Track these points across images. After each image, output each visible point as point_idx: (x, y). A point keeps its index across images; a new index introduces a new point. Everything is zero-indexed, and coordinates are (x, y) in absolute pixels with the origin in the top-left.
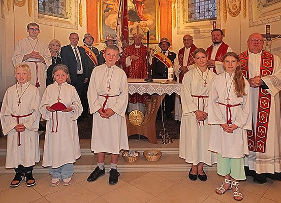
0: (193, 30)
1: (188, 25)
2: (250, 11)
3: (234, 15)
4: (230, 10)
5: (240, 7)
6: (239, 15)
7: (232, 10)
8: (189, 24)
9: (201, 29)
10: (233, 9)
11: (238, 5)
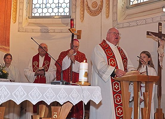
0: (39, 28)
1: (32, 22)
2: (115, 11)
3: (94, 13)
4: (89, 7)
5: (102, 6)
6: (100, 15)
7: (91, 8)
8: (33, 20)
9: (50, 28)
10: (93, 7)
11: (99, 3)
